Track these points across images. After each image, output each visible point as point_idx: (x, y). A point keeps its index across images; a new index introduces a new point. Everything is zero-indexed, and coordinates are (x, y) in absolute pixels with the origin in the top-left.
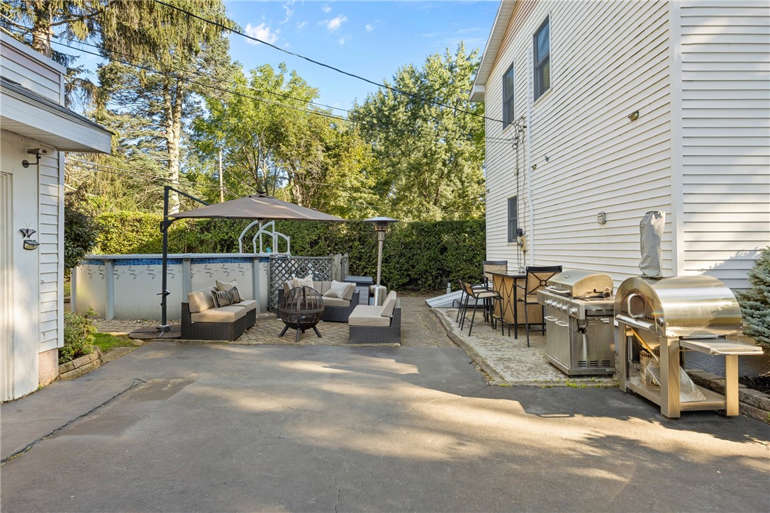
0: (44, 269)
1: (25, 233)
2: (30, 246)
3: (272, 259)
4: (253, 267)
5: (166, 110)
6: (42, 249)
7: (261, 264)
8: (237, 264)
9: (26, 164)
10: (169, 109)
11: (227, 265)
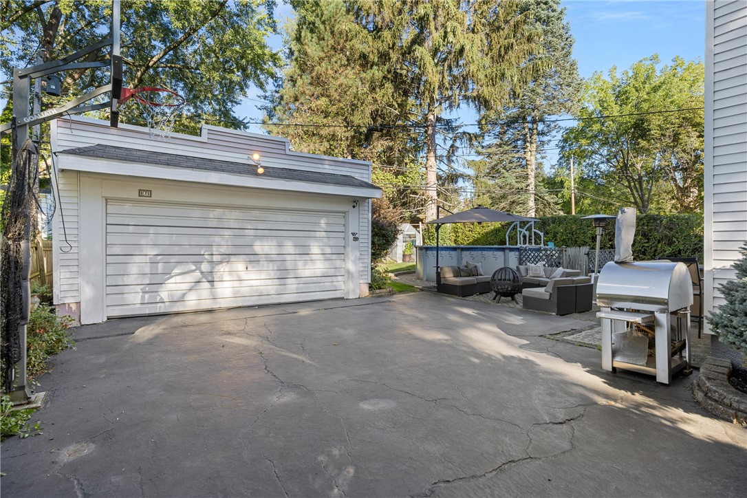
0: (362, 249)
1: (353, 234)
2: (356, 239)
3: (521, 250)
4: (504, 254)
5: (525, 135)
6: (360, 240)
7: (512, 254)
8: (492, 252)
9: (354, 207)
10: (527, 134)
11: (484, 253)
